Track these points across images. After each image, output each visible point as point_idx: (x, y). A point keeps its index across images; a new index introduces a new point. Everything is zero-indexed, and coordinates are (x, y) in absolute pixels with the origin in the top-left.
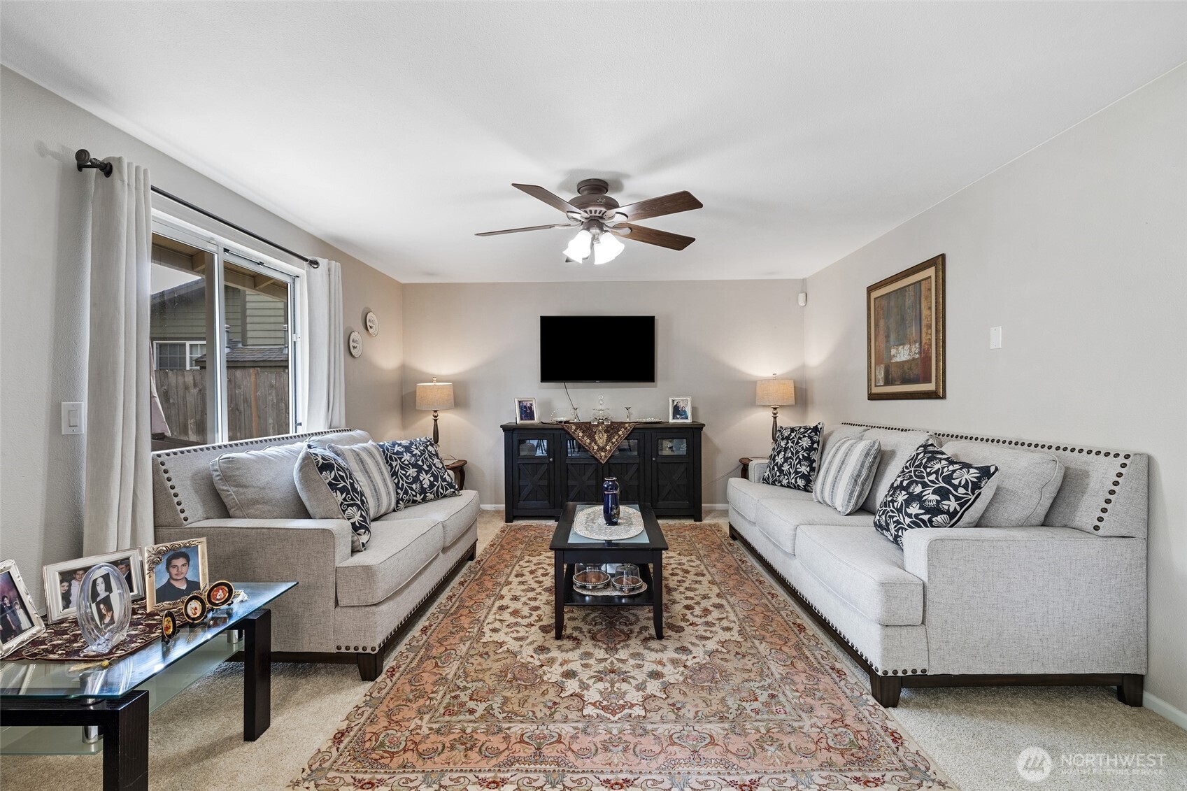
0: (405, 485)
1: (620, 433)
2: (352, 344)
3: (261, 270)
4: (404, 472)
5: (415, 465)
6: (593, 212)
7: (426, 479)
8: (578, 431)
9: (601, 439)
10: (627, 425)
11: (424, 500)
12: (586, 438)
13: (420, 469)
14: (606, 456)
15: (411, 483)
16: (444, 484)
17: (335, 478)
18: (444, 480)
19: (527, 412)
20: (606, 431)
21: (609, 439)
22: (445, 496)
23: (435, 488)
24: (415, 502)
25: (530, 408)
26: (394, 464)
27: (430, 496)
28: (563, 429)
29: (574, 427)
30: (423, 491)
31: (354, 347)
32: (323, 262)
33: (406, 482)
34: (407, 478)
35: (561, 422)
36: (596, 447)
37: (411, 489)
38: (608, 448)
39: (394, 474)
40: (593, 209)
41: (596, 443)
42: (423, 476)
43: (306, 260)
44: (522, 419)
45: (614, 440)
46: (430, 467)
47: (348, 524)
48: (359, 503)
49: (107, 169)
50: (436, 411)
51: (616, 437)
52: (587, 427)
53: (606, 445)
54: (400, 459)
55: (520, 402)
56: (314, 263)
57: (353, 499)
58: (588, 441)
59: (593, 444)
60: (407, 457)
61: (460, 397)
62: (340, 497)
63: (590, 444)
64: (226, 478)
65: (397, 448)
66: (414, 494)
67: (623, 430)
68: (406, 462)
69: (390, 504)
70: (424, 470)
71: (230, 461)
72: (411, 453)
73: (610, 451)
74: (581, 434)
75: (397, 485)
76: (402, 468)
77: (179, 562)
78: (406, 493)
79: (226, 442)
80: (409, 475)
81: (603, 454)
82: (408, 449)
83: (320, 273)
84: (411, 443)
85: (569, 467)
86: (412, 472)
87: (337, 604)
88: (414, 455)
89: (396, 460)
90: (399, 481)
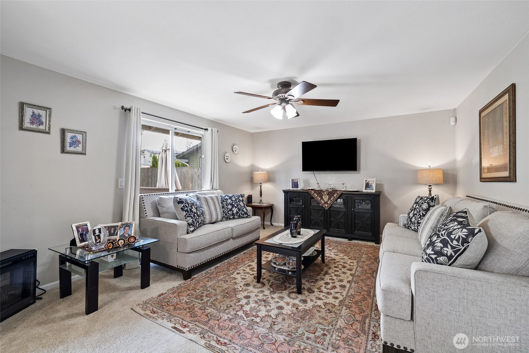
0: (226, 211)
1: (335, 195)
2: (226, 158)
4: (227, 207)
5: (232, 204)
6: (283, 96)
7: (235, 210)
8: (315, 194)
9: (326, 198)
10: (338, 192)
11: (234, 218)
12: (318, 197)
13: (233, 206)
14: (328, 207)
15: (229, 211)
16: (243, 212)
18: (243, 211)
19: (295, 184)
20: (328, 195)
21: (329, 199)
22: (243, 218)
23: (239, 214)
24: (230, 218)
25: (297, 183)
26: (224, 203)
27: (236, 217)
28: (308, 193)
29: (313, 192)
30: (233, 214)
31: (227, 159)
32: (209, 129)
33: (227, 211)
34: (227, 209)
36: (323, 202)
37: (228, 213)
38: (329, 202)
39: (223, 207)
40: (281, 95)
41: (323, 200)
43: (203, 129)
45: (332, 199)
46: (238, 205)
47: (186, 223)
48: (192, 216)
49: (130, 110)
50: (261, 183)
51: (333, 197)
52: (320, 193)
53: (328, 201)
54: (226, 201)
55: (292, 180)
56: (206, 130)
57: (190, 214)
58: (319, 199)
59: (322, 200)
60: (229, 201)
61: (270, 178)
63: (320, 200)
64: (159, 204)
65: (227, 197)
66: (229, 215)
67: (336, 194)
68: (228, 203)
70: (235, 206)
71: (161, 198)
72: (231, 199)
73: (330, 204)
74: (316, 195)
75: (223, 211)
76: (226, 205)
77: (127, 228)
78: (226, 215)
80: (228, 208)
81: (326, 205)
82: (230, 198)
83: (208, 133)
85: (312, 211)
86: (230, 207)
88: (232, 201)
89: (225, 202)
90: (224, 210)
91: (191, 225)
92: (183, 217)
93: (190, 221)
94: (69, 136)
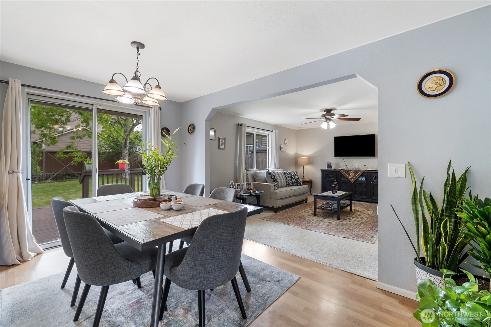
1: (359, 173)
2: (281, 148)
3: (262, 134)
5: (291, 177)
7: (293, 181)
8: (344, 172)
9: (352, 175)
10: (361, 171)
11: (293, 185)
12: (347, 174)
13: (292, 178)
14: (353, 181)
16: (298, 182)
17: (272, 176)
18: (298, 181)
19: (329, 166)
20: (354, 173)
21: (355, 175)
22: (298, 185)
24: (291, 185)
25: (331, 165)
26: (287, 176)
27: (294, 185)
28: (339, 171)
29: (343, 171)
30: (292, 183)
31: (282, 149)
32: (274, 131)
35: (340, 169)
36: (350, 178)
37: (290, 182)
38: (354, 178)
39: (286, 179)
41: (350, 176)
42: (293, 180)
43: (270, 131)
44: (327, 168)
45: (356, 176)
46: (295, 178)
47: (274, 185)
49: (241, 125)
50: (303, 165)
51: (357, 175)
52: (348, 171)
53: (354, 177)
55: (327, 163)
56: (272, 131)
58: (348, 175)
59: (349, 176)
60: (289, 175)
62: (272, 180)
63: (348, 176)
64: (255, 175)
65: (288, 173)
67: (360, 172)
69: (284, 185)
71: (256, 172)
73: (355, 179)
74: (345, 173)
75: (287, 181)
76: (288, 177)
77: (249, 185)
78: (289, 183)
79: (256, 169)
81: (352, 180)
82: (290, 173)
83: (273, 133)
84: (291, 172)
85: (342, 183)
86: (290, 178)
87: (271, 198)
88: (291, 175)
91: (276, 186)
92: (272, 182)
93: (275, 184)
94: (221, 140)
